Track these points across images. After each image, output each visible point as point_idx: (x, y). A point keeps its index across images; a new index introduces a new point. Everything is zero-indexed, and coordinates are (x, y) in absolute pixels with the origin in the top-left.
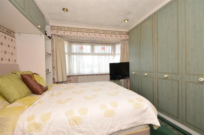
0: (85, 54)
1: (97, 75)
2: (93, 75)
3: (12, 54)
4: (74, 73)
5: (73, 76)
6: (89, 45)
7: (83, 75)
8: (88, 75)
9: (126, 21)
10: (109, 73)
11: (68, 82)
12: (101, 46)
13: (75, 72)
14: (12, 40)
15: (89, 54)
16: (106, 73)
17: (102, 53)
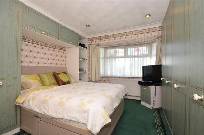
0: (118, 57)
1: (129, 78)
2: (124, 78)
3: (63, 61)
4: (107, 75)
5: (107, 77)
6: (121, 48)
7: (115, 77)
8: (120, 77)
9: (148, 16)
10: (142, 77)
11: (102, 82)
12: (134, 48)
13: (109, 74)
14: (63, 53)
15: (121, 57)
16: (139, 77)
17: (135, 55)
